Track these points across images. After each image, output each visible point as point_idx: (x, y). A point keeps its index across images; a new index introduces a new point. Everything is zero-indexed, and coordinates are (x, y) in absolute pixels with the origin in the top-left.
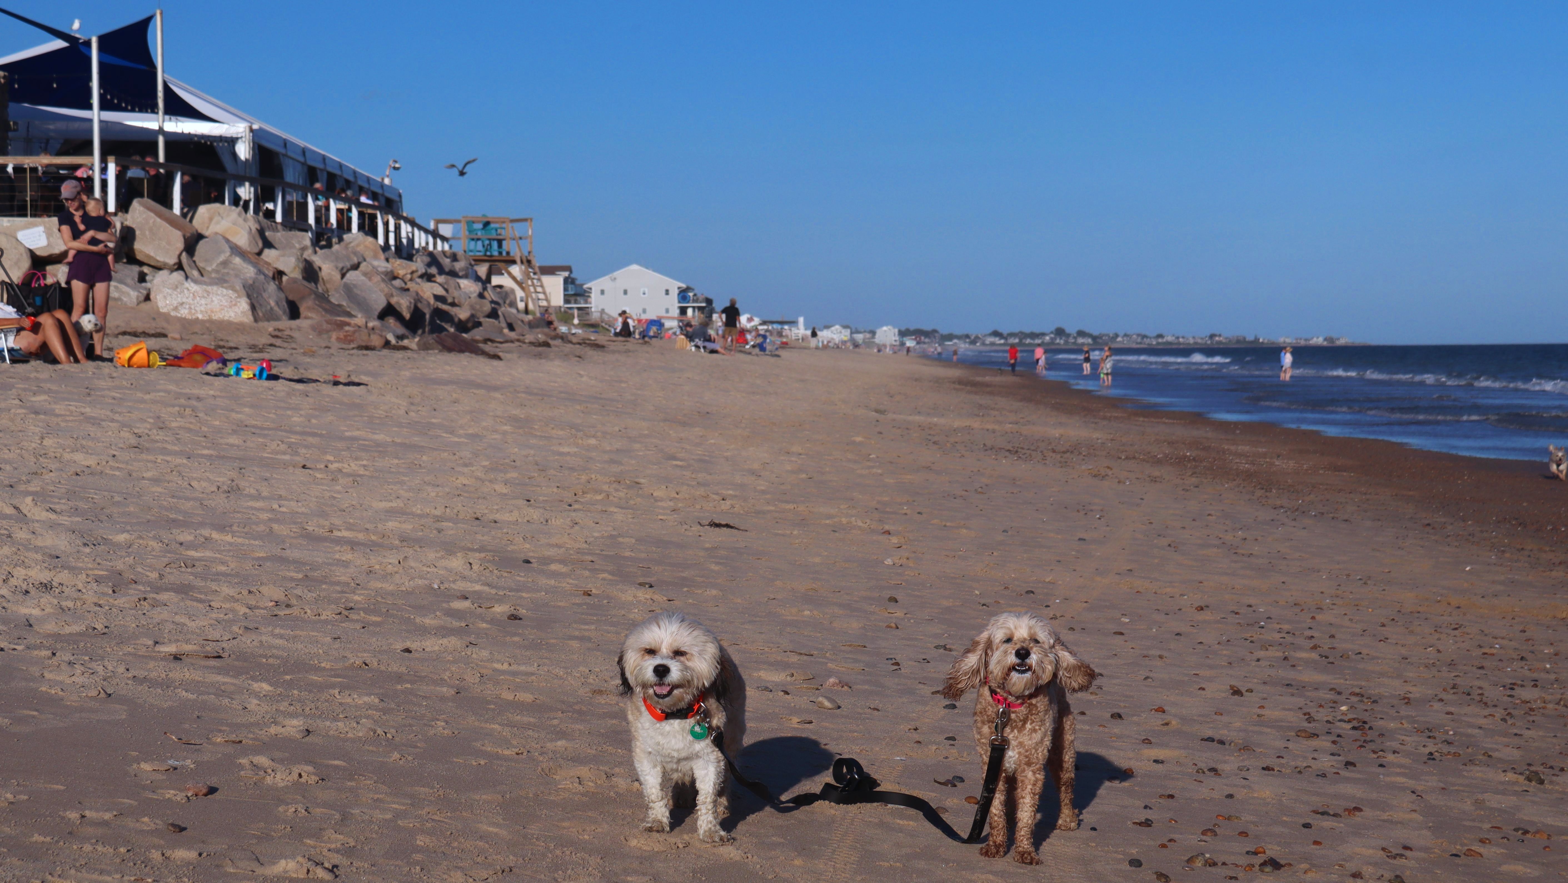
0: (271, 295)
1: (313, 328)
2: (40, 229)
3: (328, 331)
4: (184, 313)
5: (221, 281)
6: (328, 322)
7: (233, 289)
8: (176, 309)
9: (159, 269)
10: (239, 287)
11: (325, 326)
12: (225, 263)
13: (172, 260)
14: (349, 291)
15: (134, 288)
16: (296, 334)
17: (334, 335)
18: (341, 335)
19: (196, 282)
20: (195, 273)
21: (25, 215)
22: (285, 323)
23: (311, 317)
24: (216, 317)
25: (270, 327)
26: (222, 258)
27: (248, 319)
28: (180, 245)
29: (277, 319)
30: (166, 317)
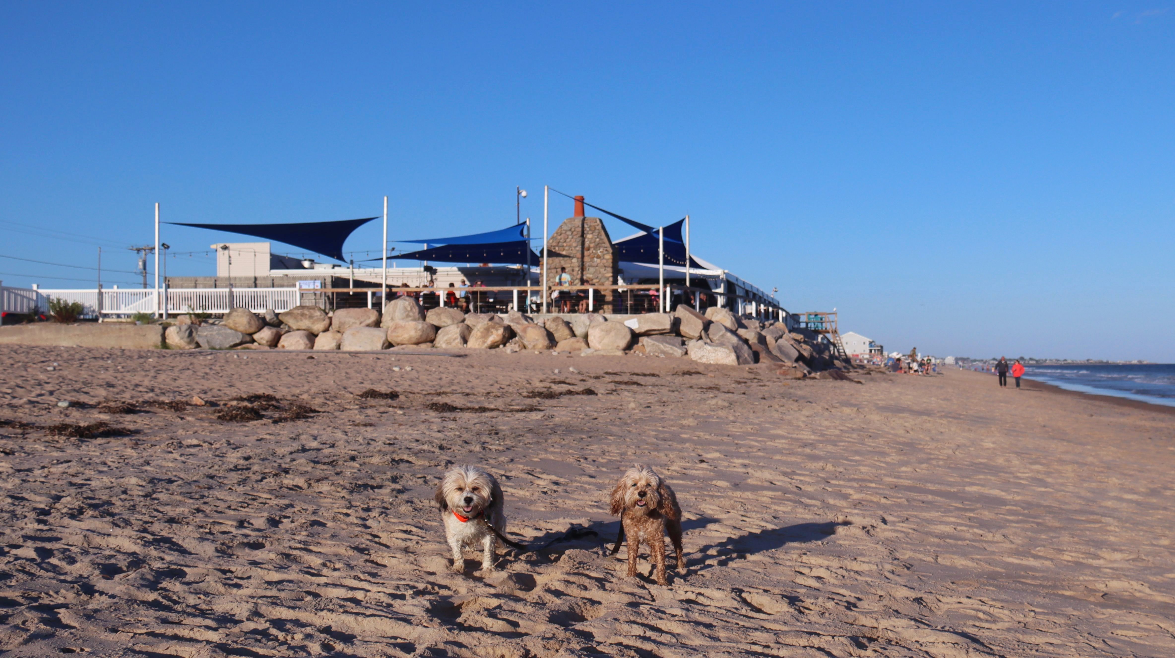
0: (746, 352)
1: (768, 368)
2: (635, 320)
3: (775, 369)
4: (704, 360)
5: (722, 345)
6: (775, 365)
7: (728, 348)
8: (700, 358)
9: (691, 339)
10: (731, 348)
11: (773, 367)
12: (723, 336)
13: (697, 335)
14: (780, 348)
15: (680, 348)
16: (759, 371)
17: (778, 372)
18: (782, 371)
19: (710, 345)
20: (708, 341)
21: (627, 313)
22: (753, 366)
23: (765, 362)
24: (719, 363)
25: (747, 367)
26: (721, 333)
27: (735, 363)
28: (701, 327)
29: (748, 363)
30: (696, 363)
